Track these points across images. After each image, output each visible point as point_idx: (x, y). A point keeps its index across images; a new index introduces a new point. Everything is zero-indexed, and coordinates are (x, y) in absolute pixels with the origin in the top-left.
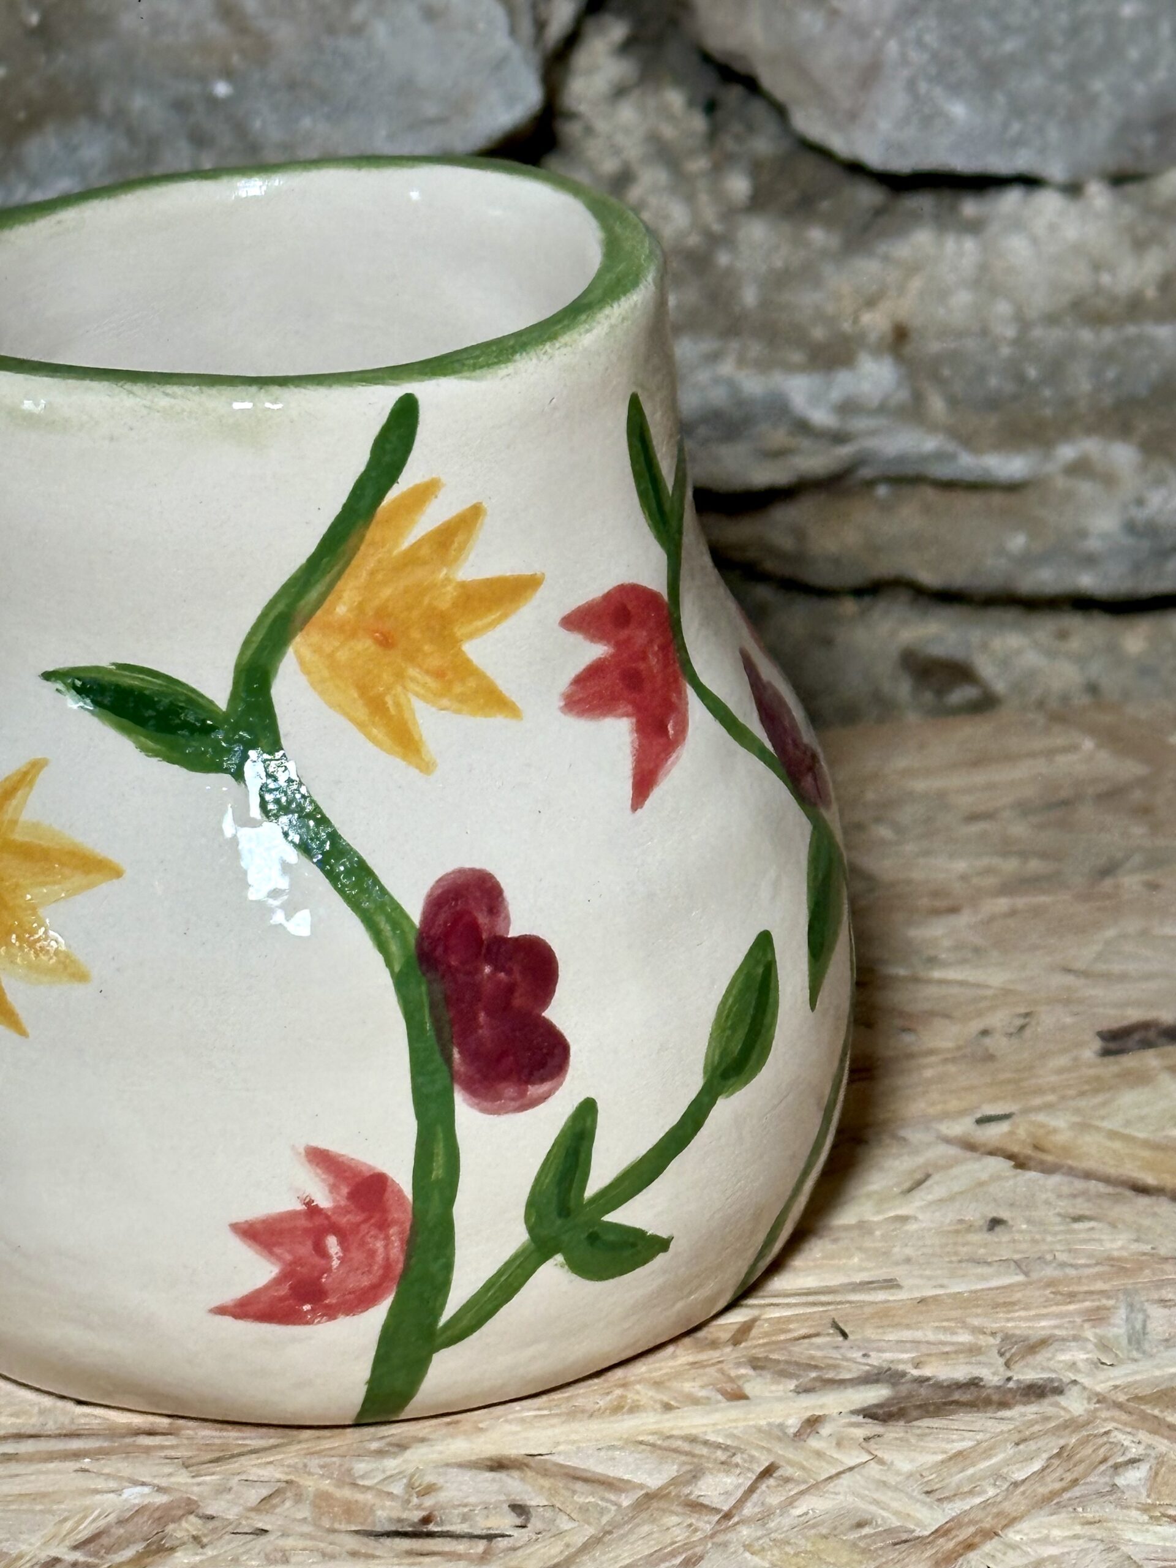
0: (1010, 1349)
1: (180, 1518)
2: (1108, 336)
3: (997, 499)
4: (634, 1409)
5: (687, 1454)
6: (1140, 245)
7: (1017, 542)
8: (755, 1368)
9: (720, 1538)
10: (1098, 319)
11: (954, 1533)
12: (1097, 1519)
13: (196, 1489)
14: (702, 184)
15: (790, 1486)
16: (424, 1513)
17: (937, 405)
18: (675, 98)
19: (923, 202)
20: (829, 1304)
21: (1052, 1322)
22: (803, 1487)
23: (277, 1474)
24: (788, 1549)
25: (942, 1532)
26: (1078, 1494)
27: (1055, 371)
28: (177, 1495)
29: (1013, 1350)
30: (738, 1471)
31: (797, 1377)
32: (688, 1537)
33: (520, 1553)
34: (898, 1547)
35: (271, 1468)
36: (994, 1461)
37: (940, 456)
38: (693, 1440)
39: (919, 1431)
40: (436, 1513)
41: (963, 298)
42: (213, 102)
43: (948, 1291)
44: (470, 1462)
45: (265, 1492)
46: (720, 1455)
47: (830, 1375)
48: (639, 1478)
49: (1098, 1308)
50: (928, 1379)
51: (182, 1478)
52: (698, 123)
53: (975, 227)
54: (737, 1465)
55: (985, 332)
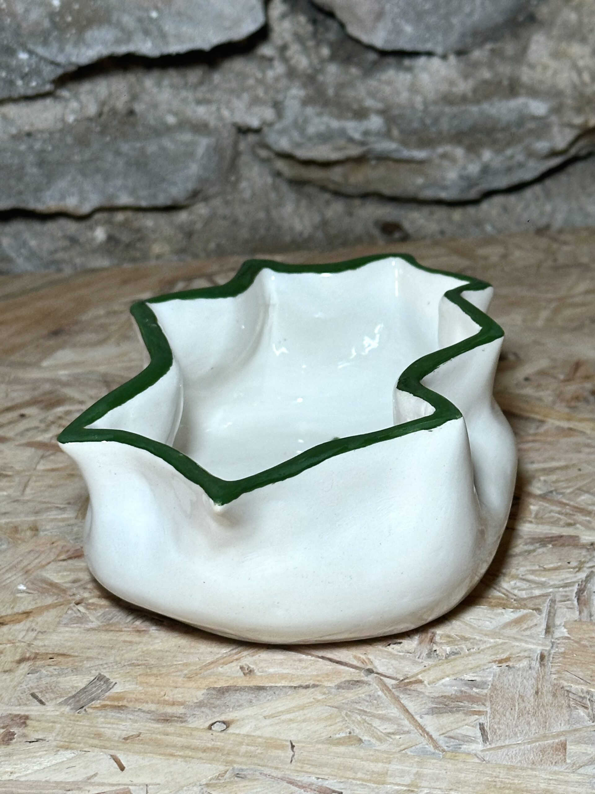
2: (455, 109)
3: (414, 166)
6: (465, 77)
7: (420, 181)
10: (451, 103)
14: (312, 51)
17: (395, 132)
18: (302, 19)
19: (391, 60)
27: (436, 121)
37: (396, 151)
41: (405, 95)
42: (151, 19)
52: (310, 28)
53: (409, 69)
55: (413, 107)
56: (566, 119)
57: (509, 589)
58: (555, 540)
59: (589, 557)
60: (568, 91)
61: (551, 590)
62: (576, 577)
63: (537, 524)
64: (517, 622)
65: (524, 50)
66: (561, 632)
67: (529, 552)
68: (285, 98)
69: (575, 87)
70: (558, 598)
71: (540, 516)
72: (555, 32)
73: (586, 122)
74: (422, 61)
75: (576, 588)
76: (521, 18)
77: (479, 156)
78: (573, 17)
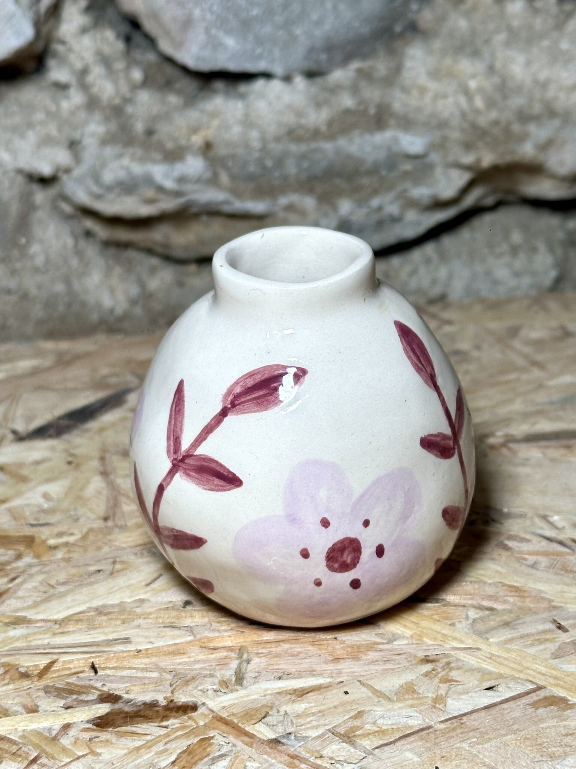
0: (177, 682)
2: (303, 148)
3: (255, 222)
6: (318, 105)
8: (46, 692)
10: (299, 140)
14: (121, 75)
17: (224, 178)
18: (109, 34)
19: (219, 85)
20: (93, 652)
21: (202, 665)
27: (280, 162)
29: (177, 684)
30: (20, 759)
36: (151, 755)
37: (226, 202)
39: (118, 734)
41: (236, 130)
43: (155, 645)
46: (14, 748)
47: (84, 697)
49: (226, 658)
50: (131, 700)
52: (120, 45)
53: (242, 97)
54: (20, 756)
55: (247, 146)
56: (451, 158)
60: (456, 122)
65: (398, 69)
68: (82, 135)
69: (463, 115)
72: (437, 44)
73: (478, 161)
74: (259, 84)
76: (398, 29)
77: (334, 207)
78: (463, 24)
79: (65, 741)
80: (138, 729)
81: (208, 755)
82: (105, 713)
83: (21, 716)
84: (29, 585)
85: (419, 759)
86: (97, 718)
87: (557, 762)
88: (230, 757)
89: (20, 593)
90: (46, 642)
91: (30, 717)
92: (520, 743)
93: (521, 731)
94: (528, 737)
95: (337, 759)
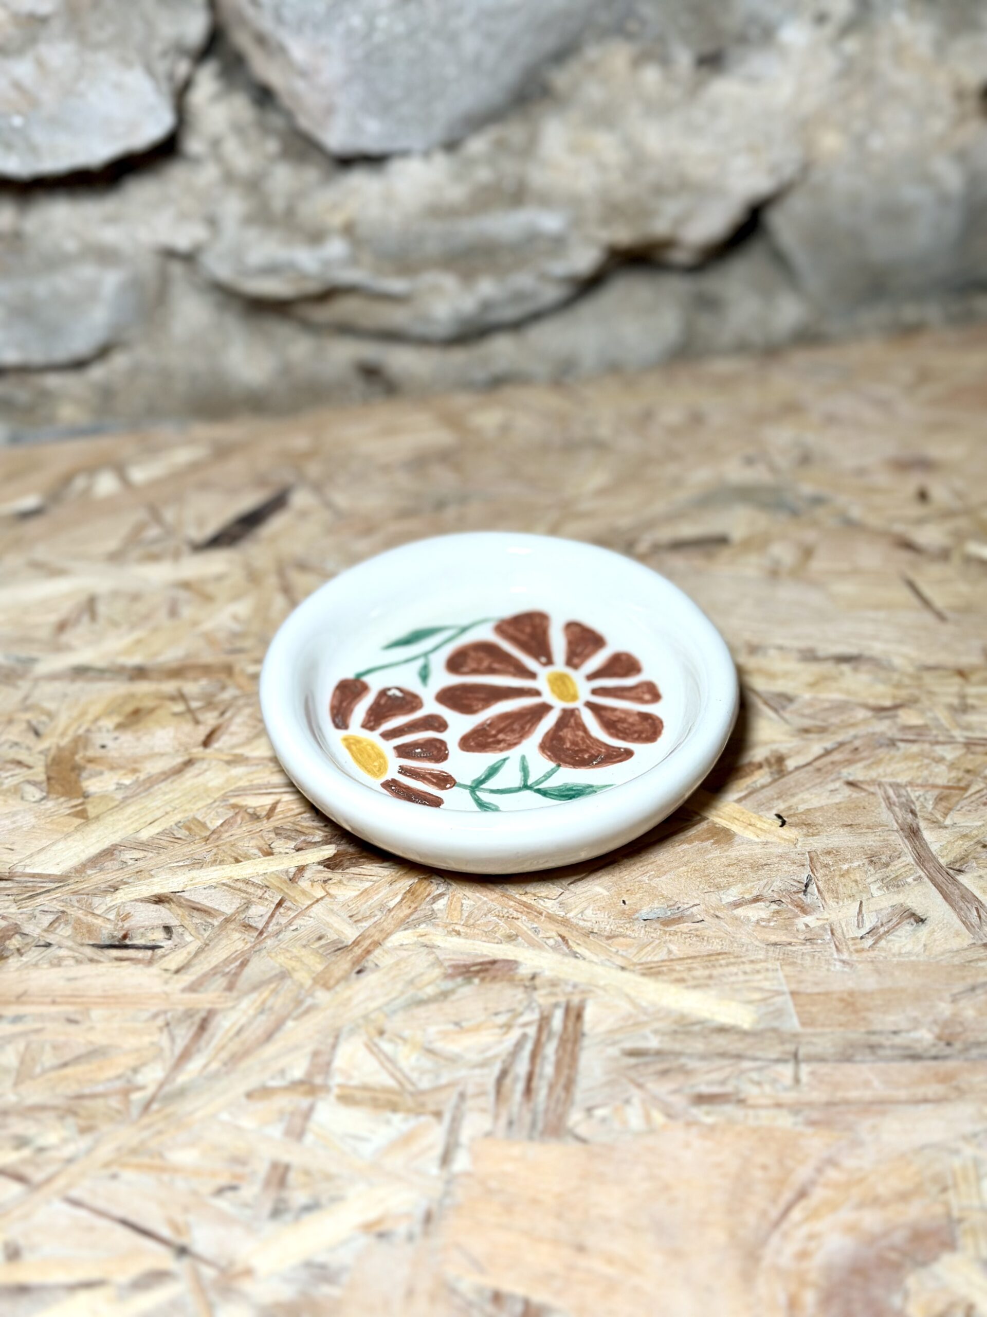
1: (13, 935)
2: (445, 226)
4: (222, 862)
5: (245, 892)
6: (457, 180)
7: (405, 316)
8: (277, 834)
9: (258, 947)
10: (440, 217)
11: (362, 943)
12: (424, 934)
13: (20, 917)
14: (256, 146)
15: (290, 912)
16: (123, 933)
17: (366, 257)
18: (241, 100)
22: (296, 913)
23: (58, 906)
24: (288, 955)
25: (356, 943)
26: (417, 917)
28: (11, 921)
30: (266, 903)
31: (294, 839)
32: (243, 947)
33: (166, 958)
34: (337, 953)
35: (55, 902)
36: (380, 895)
38: (246, 882)
39: (348, 876)
40: (130, 932)
41: (377, 207)
42: (13, 128)
44: (146, 898)
45: (51, 918)
46: (259, 892)
47: (310, 839)
48: (223, 908)
51: (13, 909)
52: (252, 111)
54: (266, 899)
56: (587, 234)
57: (407, 1070)
58: (486, 970)
59: (525, 1003)
60: (590, 198)
61: (463, 1073)
62: (500, 1042)
63: (467, 936)
64: (407, 1139)
65: (534, 140)
66: (461, 1162)
67: (445, 995)
68: (221, 212)
69: (598, 191)
70: (471, 1090)
71: (471, 921)
72: (574, 115)
73: (614, 239)
75: (496, 1069)
77: (475, 287)
78: (598, 93)
79: (304, 883)
80: (365, 870)
81: (429, 895)
82: (332, 855)
83: (259, 859)
84: (238, 720)
85: (608, 893)
86: (326, 859)
87: (722, 892)
88: (448, 896)
89: (233, 728)
90: (265, 781)
91: (268, 860)
92: (691, 875)
93: (690, 863)
94: (697, 868)
95: (539, 895)
